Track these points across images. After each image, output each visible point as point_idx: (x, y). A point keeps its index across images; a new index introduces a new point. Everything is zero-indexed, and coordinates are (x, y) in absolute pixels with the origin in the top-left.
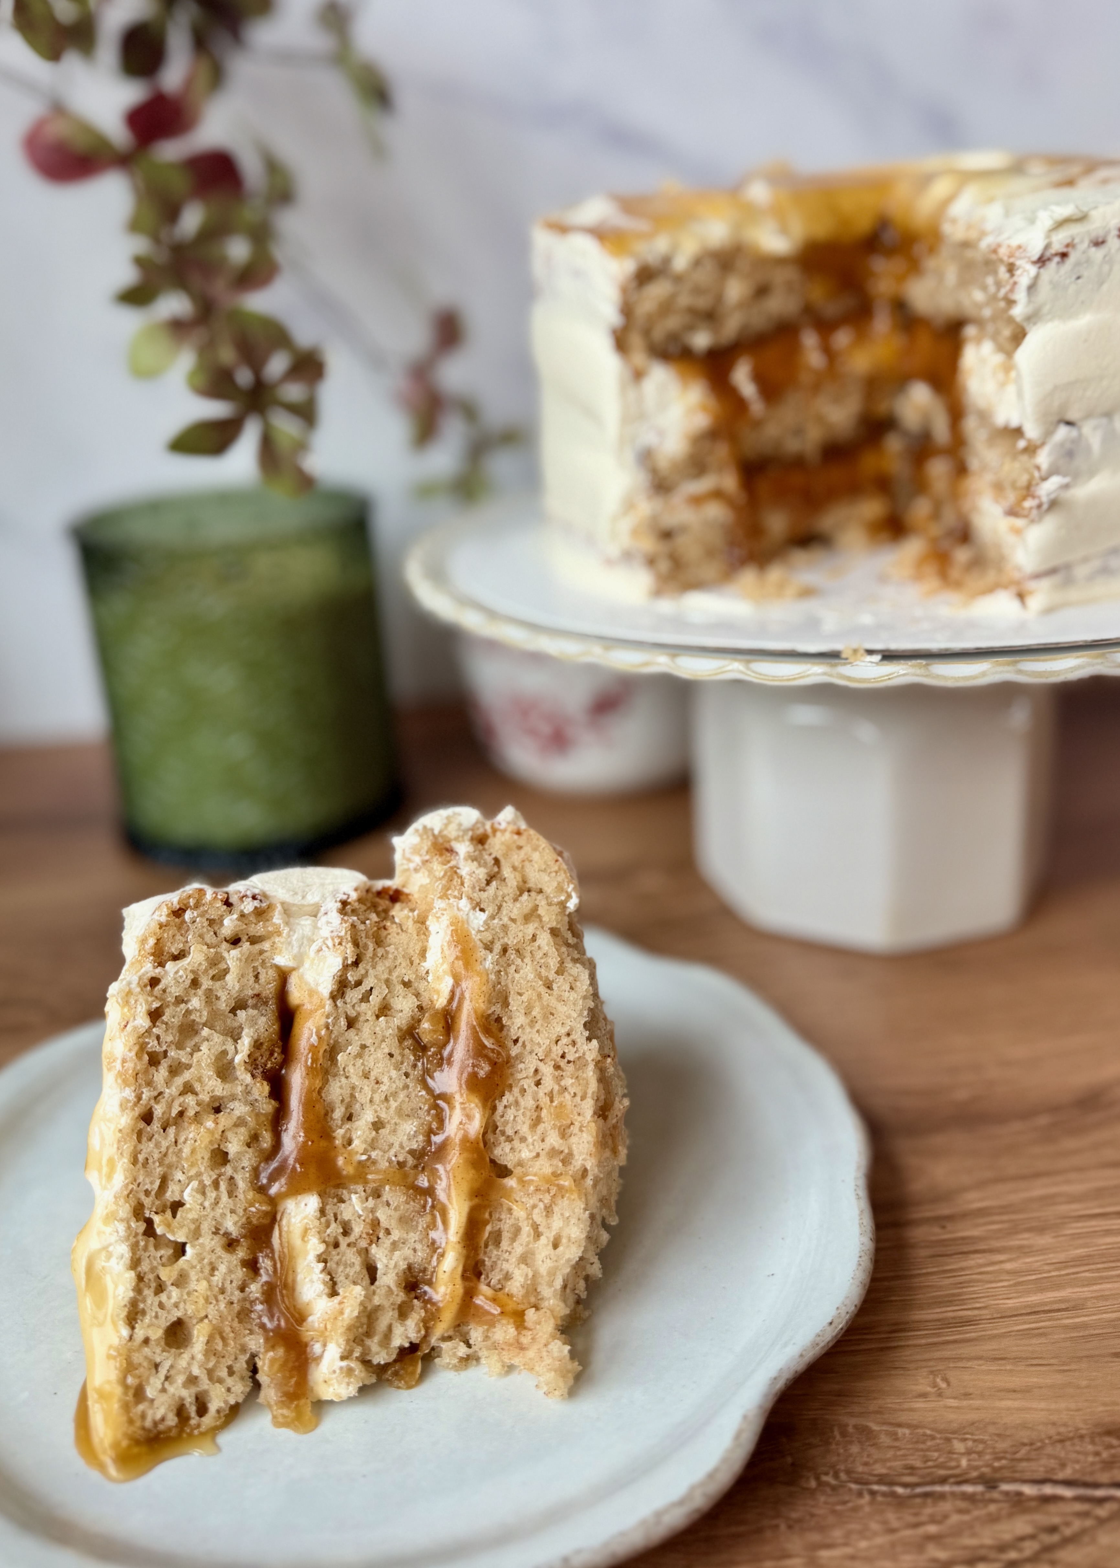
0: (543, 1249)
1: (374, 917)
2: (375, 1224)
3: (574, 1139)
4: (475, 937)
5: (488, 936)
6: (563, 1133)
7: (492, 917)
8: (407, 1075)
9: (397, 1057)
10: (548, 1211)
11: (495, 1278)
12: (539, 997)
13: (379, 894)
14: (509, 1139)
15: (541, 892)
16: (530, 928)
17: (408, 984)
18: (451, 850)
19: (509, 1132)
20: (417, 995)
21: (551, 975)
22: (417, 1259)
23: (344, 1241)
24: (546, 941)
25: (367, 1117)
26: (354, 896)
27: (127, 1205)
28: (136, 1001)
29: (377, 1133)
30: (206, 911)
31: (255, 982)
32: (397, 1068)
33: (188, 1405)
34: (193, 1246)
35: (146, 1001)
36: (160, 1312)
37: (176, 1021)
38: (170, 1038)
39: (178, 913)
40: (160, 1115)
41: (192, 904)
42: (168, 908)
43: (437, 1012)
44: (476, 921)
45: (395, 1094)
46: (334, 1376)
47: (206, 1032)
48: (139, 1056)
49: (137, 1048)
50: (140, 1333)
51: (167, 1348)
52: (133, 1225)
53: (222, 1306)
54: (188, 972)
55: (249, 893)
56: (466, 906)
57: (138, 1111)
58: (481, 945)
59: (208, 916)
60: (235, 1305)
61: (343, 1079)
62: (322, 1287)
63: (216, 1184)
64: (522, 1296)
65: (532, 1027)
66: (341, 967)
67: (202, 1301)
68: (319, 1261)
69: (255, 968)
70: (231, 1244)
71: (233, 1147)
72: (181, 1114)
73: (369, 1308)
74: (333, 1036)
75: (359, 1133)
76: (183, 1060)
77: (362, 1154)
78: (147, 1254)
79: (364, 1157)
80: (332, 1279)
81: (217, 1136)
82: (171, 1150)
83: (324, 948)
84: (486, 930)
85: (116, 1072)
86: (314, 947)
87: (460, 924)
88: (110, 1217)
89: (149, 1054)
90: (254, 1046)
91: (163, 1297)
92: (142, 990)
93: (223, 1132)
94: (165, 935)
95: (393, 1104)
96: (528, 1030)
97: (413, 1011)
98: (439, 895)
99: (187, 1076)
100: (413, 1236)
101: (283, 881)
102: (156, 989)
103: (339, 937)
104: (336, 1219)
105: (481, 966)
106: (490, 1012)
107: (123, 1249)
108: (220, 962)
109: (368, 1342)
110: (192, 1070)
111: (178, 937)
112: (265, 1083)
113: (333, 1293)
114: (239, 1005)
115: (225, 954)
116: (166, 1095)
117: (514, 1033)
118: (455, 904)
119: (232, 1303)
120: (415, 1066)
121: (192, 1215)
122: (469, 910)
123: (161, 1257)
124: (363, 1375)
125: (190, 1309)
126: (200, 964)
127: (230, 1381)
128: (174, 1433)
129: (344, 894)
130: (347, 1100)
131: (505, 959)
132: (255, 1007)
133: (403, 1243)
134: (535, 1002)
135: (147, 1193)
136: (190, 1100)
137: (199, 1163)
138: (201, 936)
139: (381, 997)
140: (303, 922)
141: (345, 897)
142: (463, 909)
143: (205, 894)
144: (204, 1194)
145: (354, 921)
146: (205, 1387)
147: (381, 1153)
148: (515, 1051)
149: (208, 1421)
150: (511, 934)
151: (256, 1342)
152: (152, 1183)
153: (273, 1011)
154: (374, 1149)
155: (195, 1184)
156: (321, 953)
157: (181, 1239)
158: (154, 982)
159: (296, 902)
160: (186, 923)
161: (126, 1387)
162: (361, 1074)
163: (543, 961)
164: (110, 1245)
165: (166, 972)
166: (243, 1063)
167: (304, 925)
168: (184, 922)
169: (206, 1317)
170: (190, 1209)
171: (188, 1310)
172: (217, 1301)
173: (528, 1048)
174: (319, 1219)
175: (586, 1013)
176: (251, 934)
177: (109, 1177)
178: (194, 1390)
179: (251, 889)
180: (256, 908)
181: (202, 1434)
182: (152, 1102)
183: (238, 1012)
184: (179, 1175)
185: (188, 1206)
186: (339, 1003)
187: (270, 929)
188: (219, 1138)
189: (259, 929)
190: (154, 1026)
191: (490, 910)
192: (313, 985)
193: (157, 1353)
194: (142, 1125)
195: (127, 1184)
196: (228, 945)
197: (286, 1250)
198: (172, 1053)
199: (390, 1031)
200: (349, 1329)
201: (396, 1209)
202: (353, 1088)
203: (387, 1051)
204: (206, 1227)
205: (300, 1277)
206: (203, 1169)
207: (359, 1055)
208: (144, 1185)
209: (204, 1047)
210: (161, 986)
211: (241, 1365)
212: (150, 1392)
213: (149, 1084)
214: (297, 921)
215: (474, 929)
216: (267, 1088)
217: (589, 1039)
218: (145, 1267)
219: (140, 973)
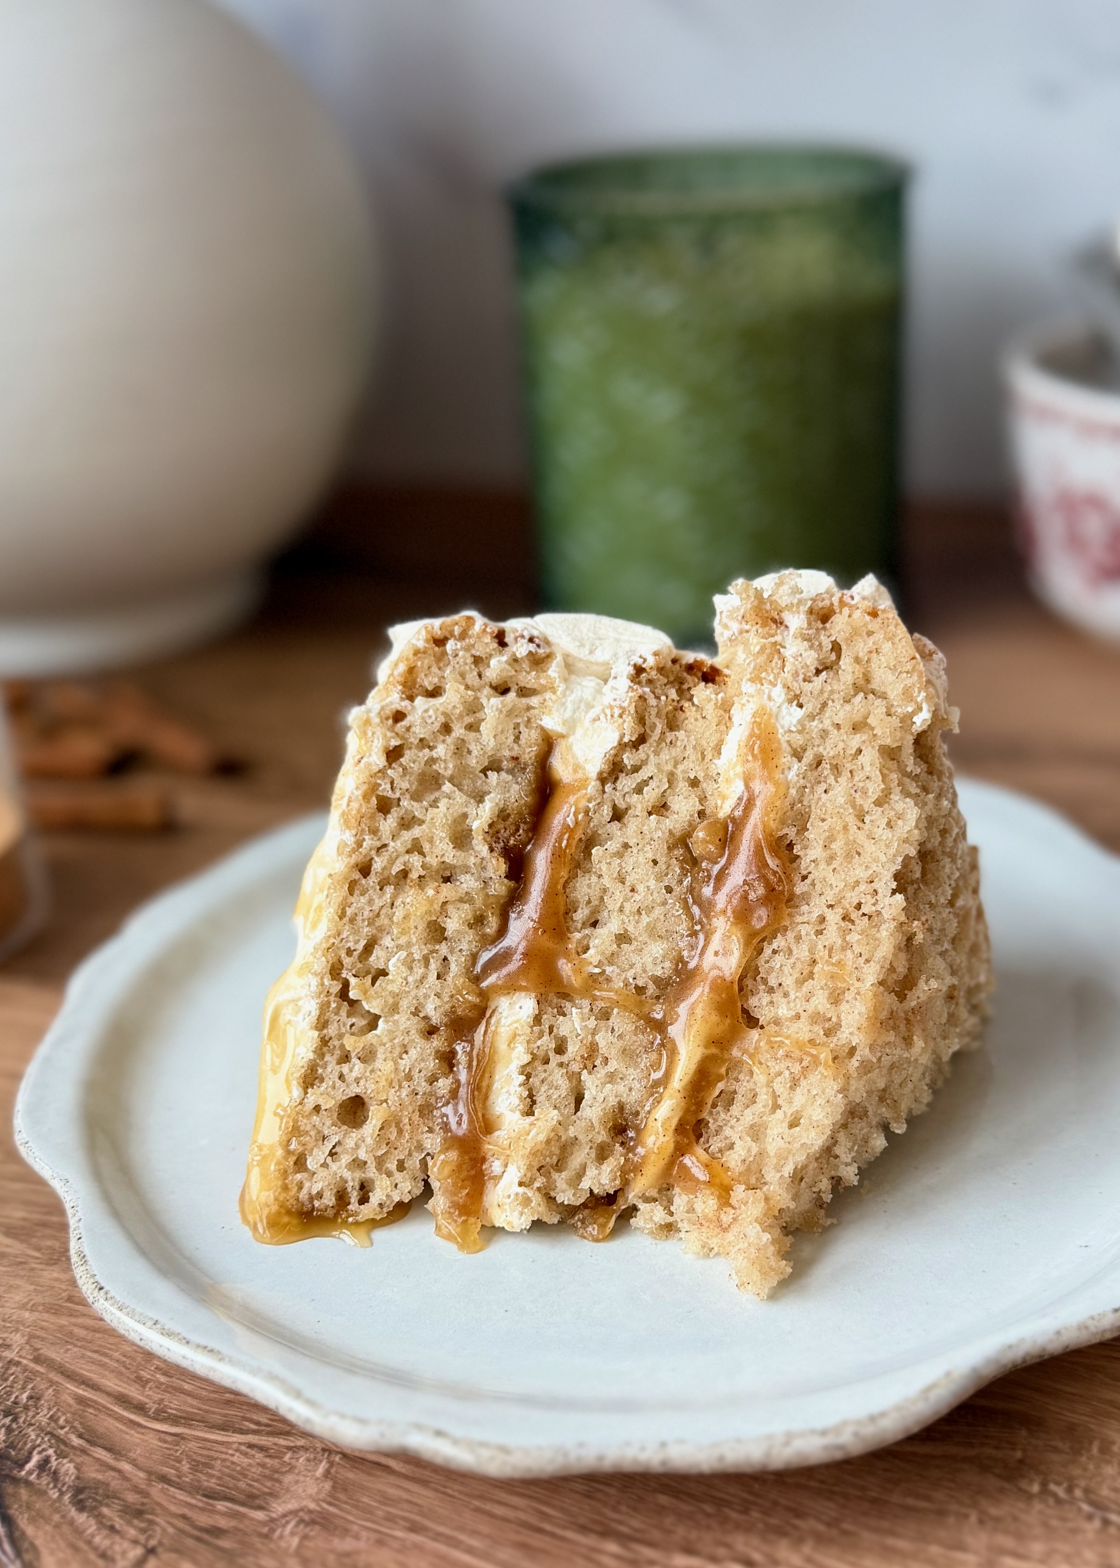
0: (777, 1125)
1: (673, 694)
2: (593, 1050)
3: (844, 1007)
4: (782, 738)
5: (799, 740)
6: (836, 999)
7: (812, 717)
8: (669, 890)
9: (662, 866)
10: (795, 1084)
11: (716, 1144)
12: (845, 828)
13: (690, 668)
14: (771, 990)
15: (883, 696)
16: (856, 741)
17: (694, 783)
18: (779, 623)
19: (773, 982)
20: (703, 799)
21: (868, 804)
22: (631, 1099)
23: (555, 1059)
24: (870, 759)
25: (612, 926)
26: (651, 661)
27: (324, 959)
28: (373, 733)
29: (619, 946)
30: (473, 646)
31: (514, 741)
32: (659, 879)
33: (349, 1189)
34: (386, 1022)
35: (385, 736)
36: (339, 1083)
37: (416, 768)
38: (405, 785)
39: (440, 642)
40: (379, 870)
41: (456, 633)
42: (427, 632)
43: (717, 821)
44: (787, 718)
45: (650, 909)
46: (508, 1201)
47: (447, 787)
48: (366, 797)
49: (365, 787)
50: (312, 1098)
51: (339, 1124)
52: (326, 982)
53: (404, 1093)
54: (439, 713)
55: (526, 633)
56: (779, 696)
57: (353, 860)
58: (789, 749)
59: (474, 652)
60: (419, 1097)
61: (594, 879)
62: (517, 1101)
63: (426, 960)
64: (740, 1173)
65: (829, 864)
66: (616, 744)
67: (383, 1083)
68: (522, 1074)
69: (517, 726)
70: (431, 1031)
71: (453, 924)
72: (404, 874)
73: (563, 1139)
74: (592, 825)
75: (597, 941)
76: (416, 813)
77: (596, 967)
78: (337, 1018)
79: (597, 970)
80: (531, 1096)
81: (437, 907)
82: (383, 911)
83: (602, 717)
84: (800, 732)
85: (341, 811)
86: (592, 714)
87: (765, 717)
88: (305, 968)
89: (378, 797)
90: (498, 816)
91: (345, 1068)
92: (382, 722)
93: (445, 903)
94: (419, 664)
95: (645, 919)
96: (823, 865)
97: (692, 816)
98: (748, 676)
99: (416, 832)
100: (633, 1073)
101: (571, 627)
102: (399, 725)
103: (621, 707)
104: (550, 1033)
105: (781, 776)
106: (780, 834)
107: (311, 1007)
108: (479, 711)
109: (555, 1175)
110: (424, 826)
111: (434, 669)
112: (502, 860)
113: (530, 1112)
114: (493, 766)
115: (484, 701)
116: (390, 849)
117: (804, 864)
118: (767, 691)
119: (416, 1094)
120: (680, 882)
121: (394, 988)
122: (783, 703)
123: (352, 1025)
124: (542, 1209)
125: (371, 1086)
126: (454, 707)
127: (398, 1176)
128: (330, 1213)
129: (641, 657)
130: (595, 902)
131: (816, 774)
132: (510, 772)
133: (621, 1079)
134: (839, 832)
135: (349, 952)
136: (415, 860)
137: (412, 932)
138: (462, 675)
139: (658, 792)
140: (585, 683)
141: (640, 661)
142: (776, 700)
143: (474, 624)
144: (411, 968)
145: (644, 693)
146: (372, 1175)
147: (617, 971)
148: (800, 888)
149: (367, 1211)
150: (830, 742)
151: (433, 1142)
152: (357, 942)
153: (529, 781)
154: (611, 963)
155: (403, 954)
156: (597, 723)
157: (375, 1011)
158: (399, 716)
159: (581, 656)
160: (447, 654)
161: (289, 1153)
162: (615, 875)
163: (861, 784)
164: (300, 999)
165: (413, 708)
166: (481, 832)
167: (586, 687)
168: (445, 653)
169: (386, 1101)
170: (393, 981)
171: (366, 1089)
172: (400, 1086)
173: (818, 886)
174: (532, 1027)
175: (900, 859)
176: (522, 685)
177: (314, 925)
178: (358, 1175)
179: (530, 629)
180: (530, 652)
181: (357, 1223)
182: (373, 852)
183: (489, 773)
184: (387, 941)
185: (390, 977)
186: (608, 787)
187: (543, 681)
188: (438, 909)
189: (529, 679)
190: (390, 767)
191: (809, 707)
192: (581, 760)
193: (327, 1124)
194: (357, 875)
195: (329, 937)
196: (491, 692)
197: (487, 1050)
198: (405, 803)
199: (660, 834)
200: (534, 1154)
201: (620, 1037)
202: (605, 890)
203: (650, 856)
204: (404, 1004)
205: (496, 1086)
206: (414, 940)
207: (619, 855)
208: (347, 942)
209: (443, 804)
210: (405, 723)
211: (414, 1163)
212: (311, 1163)
213: (374, 832)
214: (579, 680)
215: (783, 727)
216: (503, 867)
217: (894, 892)
218: (332, 1031)
219: (384, 703)
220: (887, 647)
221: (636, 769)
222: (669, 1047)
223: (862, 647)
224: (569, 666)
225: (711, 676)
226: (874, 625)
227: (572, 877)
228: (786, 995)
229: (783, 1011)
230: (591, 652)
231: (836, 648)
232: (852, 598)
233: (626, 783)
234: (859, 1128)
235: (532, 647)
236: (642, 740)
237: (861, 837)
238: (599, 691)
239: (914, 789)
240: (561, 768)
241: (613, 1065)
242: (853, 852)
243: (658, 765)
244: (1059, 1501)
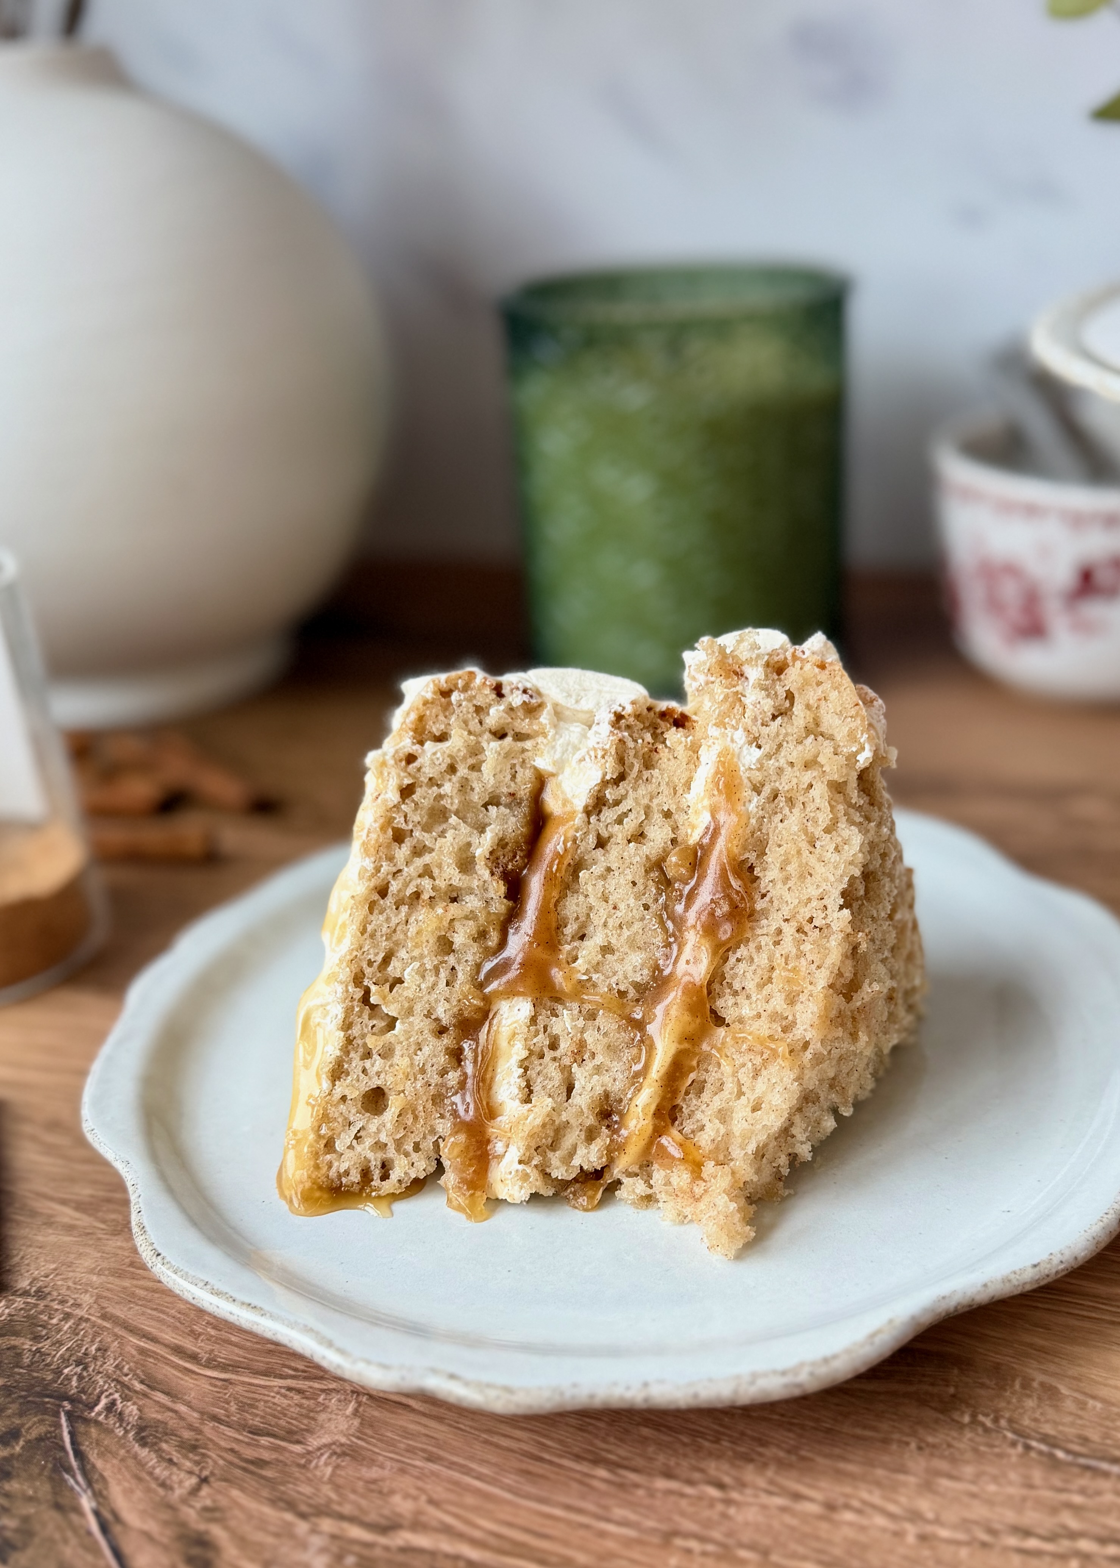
0: (741, 1110)
1: (648, 737)
2: (582, 1045)
3: (799, 1007)
4: (744, 774)
5: (758, 776)
6: (792, 1000)
7: (769, 756)
8: (646, 907)
9: (640, 887)
10: (756, 1074)
11: (688, 1127)
12: (799, 852)
13: (663, 715)
14: (736, 993)
15: (831, 738)
16: (807, 777)
17: (668, 815)
18: (740, 675)
19: (737, 986)
20: (675, 829)
21: (818, 832)
22: (615, 1088)
23: (549, 1054)
24: (820, 792)
25: (597, 939)
26: (629, 709)
27: (348, 969)
28: (389, 773)
29: (603, 956)
30: (475, 697)
31: (511, 780)
32: (637, 898)
33: (372, 1168)
34: (403, 1023)
35: (399, 775)
36: (362, 1076)
37: (426, 803)
38: (417, 818)
39: (446, 694)
40: (395, 892)
41: (460, 686)
42: (435, 685)
43: (687, 848)
44: (748, 757)
45: (630, 924)
46: (510, 1177)
47: (453, 820)
48: (383, 829)
49: (382, 820)
50: (339, 1091)
51: (363, 1111)
52: (351, 989)
53: (419, 1084)
54: (446, 756)
55: (520, 686)
56: (741, 739)
57: (373, 882)
58: (749, 784)
59: (475, 702)
60: (431, 1087)
61: (581, 898)
62: (516, 1091)
63: (437, 970)
64: (710, 1151)
65: (785, 884)
66: (599, 781)
67: (401, 1076)
68: (521, 1067)
69: (513, 766)
70: (441, 1031)
71: (459, 939)
72: (417, 895)
73: (557, 1123)
74: (579, 851)
75: (584, 952)
76: (427, 843)
77: (584, 974)
78: (360, 1020)
79: (585, 977)
80: (528, 1086)
81: (445, 923)
82: (399, 928)
83: (587, 758)
84: (758, 769)
85: (361, 841)
86: (578, 755)
87: (729, 757)
88: (332, 977)
89: (393, 829)
90: (498, 845)
91: (368, 1063)
92: (396, 763)
93: (452, 920)
94: (428, 713)
95: (626, 933)
96: (779, 885)
97: (665, 843)
98: (714, 721)
99: (427, 858)
100: (617, 1066)
101: (559, 680)
102: (411, 766)
103: (603, 749)
104: (545, 1032)
105: (743, 808)
106: (742, 858)
107: (337, 1011)
108: (481, 753)
109: (550, 1154)
110: (434, 854)
111: (441, 718)
112: (501, 882)
113: (527, 1100)
114: (493, 801)
115: (484, 745)
116: (405, 873)
117: (764, 884)
118: (730, 734)
119: (430, 1085)
120: (656, 900)
121: (409, 994)
122: (745, 744)
123: (373, 1026)
124: (538, 1183)
125: (390, 1079)
126: (459, 750)
127: (414, 1156)
128: (356, 1188)
129: (620, 705)
130: (583, 919)
131: (773, 806)
132: (508, 806)
133: (607, 1071)
134: (793, 856)
135: (370, 963)
136: (426, 883)
137: (424, 946)
138: (466, 722)
139: (637, 822)
140: (572, 729)
141: (620, 709)
142: (737, 740)
143: (475, 678)
144: (423, 977)
145: (624, 737)
146: (391, 1155)
147: (602, 977)
148: (760, 905)
149: (388, 1186)
150: (785, 779)
151: (444, 1127)
152: (376, 954)
153: (525, 814)
154: (597, 972)
155: (416, 965)
156: (583, 763)
157: (395, 1014)
158: (411, 759)
159: (569, 705)
160: (452, 704)
161: (320, 1137)
162: (600, 895)
163: (812, 815)
164: (328, 1004)
165: (423, 751)
166: (483, 859)
167: (573, 732)
168: (450, 704)
169: (403, 1091)
170: (408, 988)
171: (386, 1081)
172: (415, 1079)
173: (776, 903)
174: (528, 1027)
175: (847, 879)
176: (517, 730)
177: (340, 940)
178: (380, 1155)
179: (524, 682)
180: (524, 702)
181: (379, 1197)
182: (390, 877)
183: (490, 807)
184: (402, 954)
185: (405, 984)
186: (593, 819)
187: (535, 727)
188: (447, 925)
189: (524, 725)
190: (404, 803)
191: (766, 748)
192: (569, 796)
193: (352, 1111)
194: (376, 897)
195: (352, 950)
196: (491, 737)
197: (490, 1047)
198: (417, 834)
199: (638, 859)
200: (532, 1136)
201: (605, 1034)
202: (591, 908)
203: (630, 878)
204: (418, 1008)
205: (498, 1078)
206: (426, 953)
207: (603, 877)
208: (368, 954)
209: (450, 834)
210: (416, 764)
211: (428, 1145)
212: (339, 1146)
213: (391, 859)
214: (567, 726)
215: (744, 766)
216: (502, 889)
217: (841, 907)
218: (355, 1031)
219: (397, 747)
220: (833, 695)
221: (617, 803)
222: (647, 1043)
223: (812, 696)
224: (558, 714)
225: (681, 722)
226: (823, 676)
227: (563, 897)
228: (748, 997)
229: (746, 1011)
230: (577, 702)
231: (790, 696)
232: (803, 652)
233: (609, 815)
234: (812, 1111)
235: (526, 698)
236: (622, 777)
237: (813, 860)
238: (584, 736)
239: (858, 818)
240: (552, 803)
241: (599, 1060)
242: (806, 873)
243: (636, 800)
244: (986, 1430)
